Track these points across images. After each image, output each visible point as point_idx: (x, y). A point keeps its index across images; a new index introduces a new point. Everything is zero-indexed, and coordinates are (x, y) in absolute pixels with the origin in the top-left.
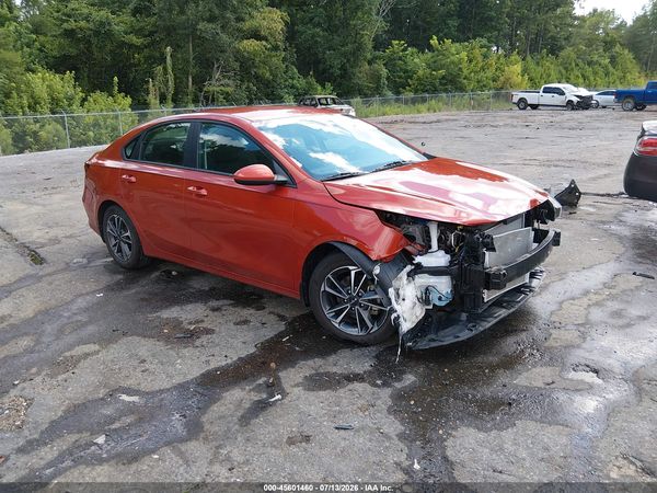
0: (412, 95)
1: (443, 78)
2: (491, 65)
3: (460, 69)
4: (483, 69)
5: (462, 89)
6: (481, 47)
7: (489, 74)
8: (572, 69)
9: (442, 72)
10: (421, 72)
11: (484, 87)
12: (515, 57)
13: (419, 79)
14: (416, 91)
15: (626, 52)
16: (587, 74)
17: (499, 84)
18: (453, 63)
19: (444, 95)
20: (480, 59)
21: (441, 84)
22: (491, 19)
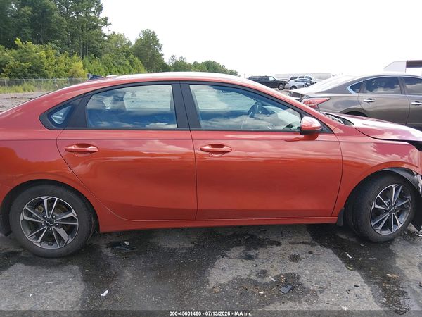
0: (7, 79)
1: (30, 68)
2: (62, 61)
3: (42, 62)
4: (56, 63)
5: (45, 76)
6: (53, 49)
7: (62, 66)
8: (112, 67)
9: (29, 64)
10: (12, 63)
11: (60, 76)
12: (76, 57)
13: (11, 68)
14: (10, 76)
15: (137, 59)
16: (120, 70)
17: (70, 74)
18: (35, 58)
19: (33, 80)
20: (54, 57)
21: (29, 72)
22: (55, 31)
